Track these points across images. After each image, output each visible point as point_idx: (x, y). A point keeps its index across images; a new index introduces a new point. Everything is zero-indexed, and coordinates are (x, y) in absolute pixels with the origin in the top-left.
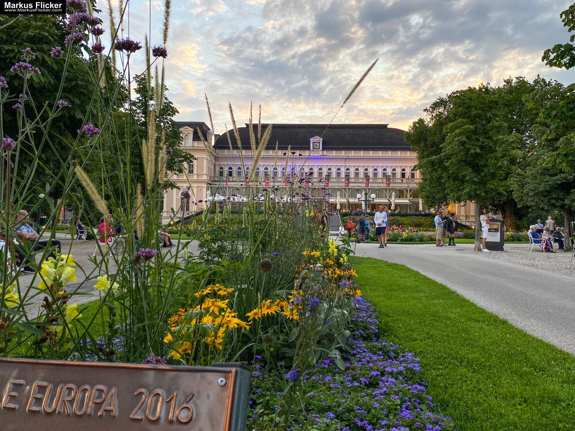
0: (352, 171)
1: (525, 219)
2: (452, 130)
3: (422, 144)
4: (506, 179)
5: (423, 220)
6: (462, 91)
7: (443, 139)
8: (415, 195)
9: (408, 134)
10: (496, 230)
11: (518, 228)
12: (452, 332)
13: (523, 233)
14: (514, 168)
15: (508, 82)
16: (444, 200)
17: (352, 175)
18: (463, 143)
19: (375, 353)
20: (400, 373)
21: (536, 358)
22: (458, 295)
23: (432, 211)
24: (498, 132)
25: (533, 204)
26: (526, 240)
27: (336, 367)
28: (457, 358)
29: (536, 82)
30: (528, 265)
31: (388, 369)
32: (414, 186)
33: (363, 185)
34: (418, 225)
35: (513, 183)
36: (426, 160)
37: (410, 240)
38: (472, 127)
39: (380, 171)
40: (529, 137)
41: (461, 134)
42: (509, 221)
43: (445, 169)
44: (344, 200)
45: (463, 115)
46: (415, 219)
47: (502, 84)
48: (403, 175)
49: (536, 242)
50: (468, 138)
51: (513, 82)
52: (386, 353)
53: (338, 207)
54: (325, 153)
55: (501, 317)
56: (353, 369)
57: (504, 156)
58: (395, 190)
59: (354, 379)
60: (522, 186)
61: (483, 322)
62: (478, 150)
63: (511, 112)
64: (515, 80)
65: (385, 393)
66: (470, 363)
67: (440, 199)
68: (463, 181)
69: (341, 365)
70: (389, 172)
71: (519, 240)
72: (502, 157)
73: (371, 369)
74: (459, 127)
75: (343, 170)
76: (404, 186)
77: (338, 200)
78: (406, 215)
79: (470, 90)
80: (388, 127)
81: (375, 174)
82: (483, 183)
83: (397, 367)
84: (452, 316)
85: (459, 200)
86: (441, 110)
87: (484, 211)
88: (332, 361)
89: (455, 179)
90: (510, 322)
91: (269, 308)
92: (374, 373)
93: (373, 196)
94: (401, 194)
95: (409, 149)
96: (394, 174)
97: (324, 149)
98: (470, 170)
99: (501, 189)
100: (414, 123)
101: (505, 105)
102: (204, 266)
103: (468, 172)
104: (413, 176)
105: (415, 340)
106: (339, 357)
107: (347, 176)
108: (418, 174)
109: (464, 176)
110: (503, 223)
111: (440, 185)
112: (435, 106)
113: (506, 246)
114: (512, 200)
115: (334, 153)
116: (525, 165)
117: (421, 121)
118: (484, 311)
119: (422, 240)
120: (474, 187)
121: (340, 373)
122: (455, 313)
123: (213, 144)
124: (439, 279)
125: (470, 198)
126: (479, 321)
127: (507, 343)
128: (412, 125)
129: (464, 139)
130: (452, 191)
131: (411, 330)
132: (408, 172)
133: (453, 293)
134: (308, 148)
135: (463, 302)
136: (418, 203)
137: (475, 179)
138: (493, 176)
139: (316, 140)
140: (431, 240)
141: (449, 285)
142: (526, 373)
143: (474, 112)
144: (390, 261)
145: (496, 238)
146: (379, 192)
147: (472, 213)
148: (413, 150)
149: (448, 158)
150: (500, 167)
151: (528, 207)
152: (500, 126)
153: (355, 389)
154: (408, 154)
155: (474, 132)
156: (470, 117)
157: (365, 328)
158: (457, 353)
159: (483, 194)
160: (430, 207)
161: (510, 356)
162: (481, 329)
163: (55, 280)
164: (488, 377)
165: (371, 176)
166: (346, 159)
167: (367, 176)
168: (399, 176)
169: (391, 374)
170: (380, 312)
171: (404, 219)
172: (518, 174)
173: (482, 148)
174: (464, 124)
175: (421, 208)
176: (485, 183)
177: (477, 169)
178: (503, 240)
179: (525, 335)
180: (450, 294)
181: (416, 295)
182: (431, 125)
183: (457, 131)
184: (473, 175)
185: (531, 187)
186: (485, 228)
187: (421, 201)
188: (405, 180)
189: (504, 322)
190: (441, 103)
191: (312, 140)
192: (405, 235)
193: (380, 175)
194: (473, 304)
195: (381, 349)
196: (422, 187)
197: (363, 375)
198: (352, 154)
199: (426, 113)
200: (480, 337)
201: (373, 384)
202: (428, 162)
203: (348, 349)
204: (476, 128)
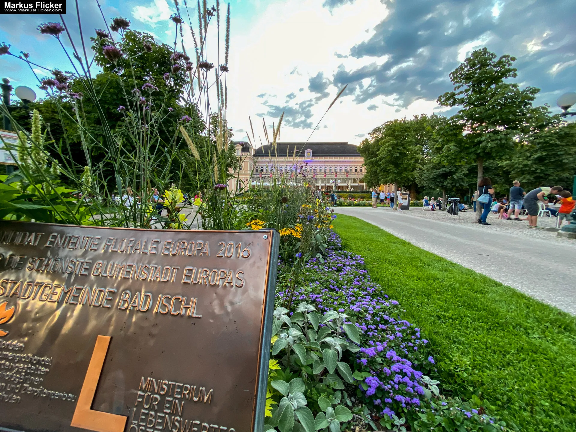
0: (328, 168)
1: (421, 194)
2: (384, 143)
3: (367, 153)
4: (412, 171)
5: (365, 195)
6: (391, 122)
7: (379, 150)
8: (362, 181)
9: (359, 148)
10: (406, 199)
11: (417, 199)
12: (381, 247)
13: (420, 201)
14: (417, 165)
15: (416, 117)
16: (378, 184)
17: (328, 171)
18: (390, 151)
19: (340, 256)
20: (354, 265)
21: (425, 260)
22: (384, 231)
23: (371, 190)
24: (409, 145)
25: (426, 185)
26: (422, 205)
27: (320, 262)
28: (383, 259)
29: (432, 117)
30: (422, 217)
31: (347, 263)
32: (361, 176)
33: (334, 176)
34: (363, 198)
35: (416, 173)
36: (369, 161)
37: (358, 205)
38: (395, 142)
39: (343, 168)
40: (427, 148)
41: (389, 146)
42: (412, 195)
43: (379, 166)
44: (323, 185)
45: (391, 135)
46: (361, 194)
47: (412, 118)
48: (356, 171)
49: (427, 206)
50: (392, 148)
51: (419, 117)
52: (346, 256)
53: (320, 188)
54: (313, 158)
55: (407, 241)
56: (329, 263)
57: (412, 158)
58: (351, 179)
59: (329, 268)
60: (421, 175)
61: (398, 243)
62: (398, 155)
63: (417, 134)
64: (420, 116)
65: (345, 274)
66: (390, 262)
67: (376, 183)
68: (388, 172)
69: (322, 261)
70: (348, 169)
71: (417, 205)
72: (411, 159)
73: (338, 263)
74: (388, 142)
75: (323, 168)
76: (356, 176)
77: (320, 184)
78: (357, 192)
79: (396, 121)
80: (348, 143)
81: (340, 170)
82: (399, 173)
83: (352, 262)
84: (381, 240)
85: (386, 183)
86: (378, 133)
87: (400, 189)
88: (318, 259)
89: (384, 171)
90: (412, 243)
91: (285, 232)
92: (340, 265)
93: (339, 181)
94: (354, 181)
95: (359, 156)
96: (351, 170)
97: (313, 156)
98: (393, 166)
99: (410, 177)
100: (363, 141)
101: (414, 131)
102: (250, 213)
103: (391, 167)
104: (361, 171)
105: (361, 251)
106: (321, 257)
107: (325, 171)
108: (364, 169)
109: (389, 170)
110: (409, 196)
111: (376, 176)
112: (375, 131)
113: (411, 208)
114: (415, 183)
115: (318, 159)
116: (423, 164)
117: (367, 140)
118: (398, 238)
119: (364, 205)
120: (394, 175)
121: (322, 265)
122: (382, 239)
123: (253, 154)
124: (374, 224)
125: (392, 182)
126: (395, 243)
127: (410, 253)
128: (361, 142)
129: (391, 148)
130: (382, 178)
131: (359, 246)
132: (358, 169)
133: (382, 230)
134: (304, 156)
135: (387, 234)
136: (363, 186)
137: (396, 171)
138: (405, 169)
139: (309, 151)
140: (370, 205)
141: (379, 226)
142: (420, 266)
143: (397, 133)
144: (348, 215)
145: (405, 203)
146: (343, 180)
147: (393, 190)
148: (362, 156)
149: (381, 159)
150: (410, 164)
151: (424, 187)
152: (411, 141)
153: (330, 272)
154: (359, 159)
155: (396, 145)
156: (394, 136)
157: (335, 245)
158: (384, 257)
159: (399, 180)
160: (370, 187)
161: (412, 258)
162: (396, 246)
163: (173, 199)
164: (400, 268)
165: (338, 171)
166: (325, 162)
167: (336, 171)
168: (353, 171)
169: (349, 265)
170: (342, 238)
171: (355, 194)
172: (419, 169)
173: (400, 153)
174: (391, 140)
175: (365, 188)
176: (401, 173)
177: (397, 165)
178: (409, 205)
179: (420, 249)
180: (380, 230)
181: (362, 231)
182: (372, 142)
183: (387, 144)
184: (395, 169)
185: (426, 175)
186: (400, 198)
187: (365, 184)
188: (356, 173)
189: (409, 244)
190: (378, 129)
191: (306, 151)
192: (356, 202)
193: (343, 171)
194: (392, 235)
195: (343, 254)
196: (366, 177)
197: (334, 266)
198: (328, 159)
199: (369, 135)
200: (396, 250)
201: (339, 270)
202: (370, 162)
203: (326, 254)
204: (397, 142)
